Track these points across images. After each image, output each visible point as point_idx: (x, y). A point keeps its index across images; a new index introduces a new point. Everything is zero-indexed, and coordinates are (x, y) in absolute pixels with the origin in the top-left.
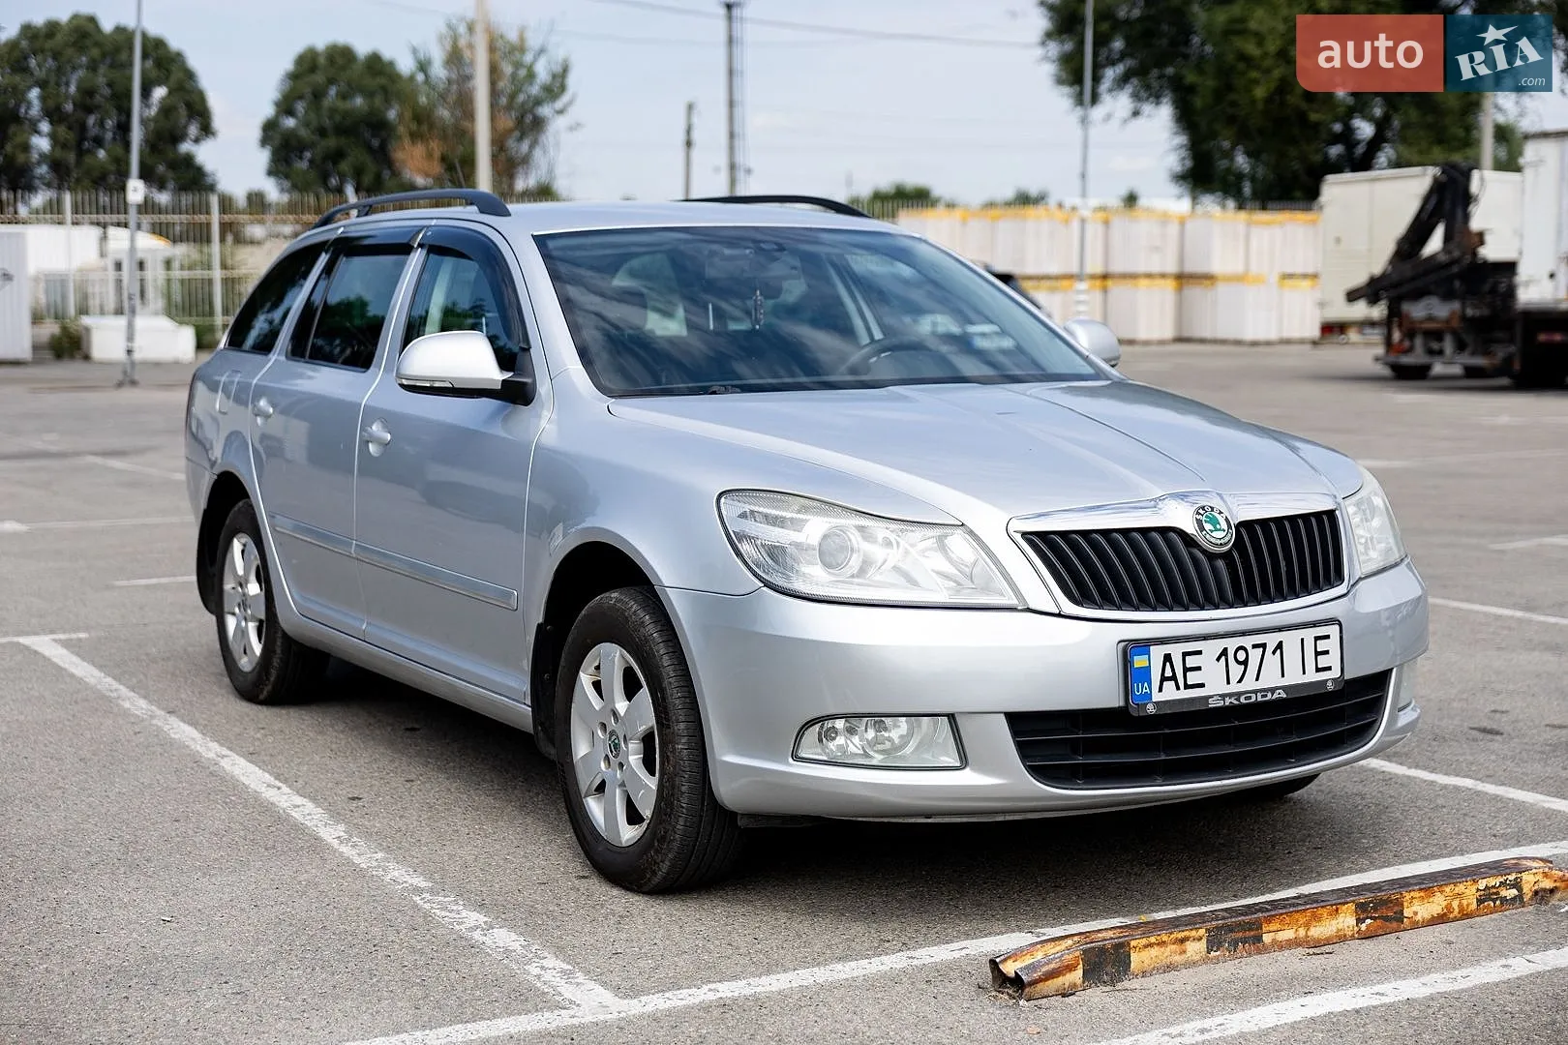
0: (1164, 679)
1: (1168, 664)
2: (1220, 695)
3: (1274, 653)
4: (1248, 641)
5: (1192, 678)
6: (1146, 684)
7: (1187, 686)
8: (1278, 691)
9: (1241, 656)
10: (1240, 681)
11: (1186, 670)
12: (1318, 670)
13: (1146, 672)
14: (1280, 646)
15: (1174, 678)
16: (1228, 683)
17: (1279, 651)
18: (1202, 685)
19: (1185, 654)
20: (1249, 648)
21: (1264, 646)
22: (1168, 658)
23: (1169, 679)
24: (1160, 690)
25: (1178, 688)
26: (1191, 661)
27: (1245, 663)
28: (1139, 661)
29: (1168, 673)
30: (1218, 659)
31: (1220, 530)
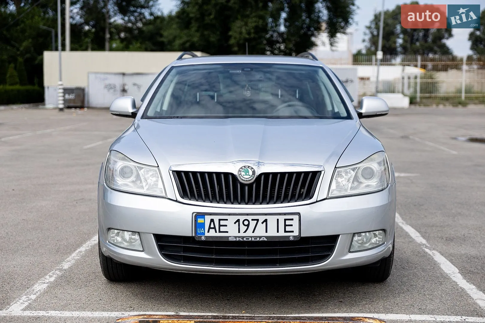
0: (210, 228)
1: (212, 223)
2: (234, 237)
3: (262, 223)
4: (250, 218)
5: (222, 229)
6: (202, 229)
7: (220, 232)
8: (263, 238)
9: (246, 223)
10: (245, 232)
11: (220, 226)
12: (285, 231)
13: (203, 225)
14: (266, 221)
15: (214, 228)
16: (239, 232)
17: (265, 223)
18: (227, 232)
19: (220, 220)
20: (250, 220)
21: (258, 220)
22: (212, 220)
23: (212, 228)
24: (208, 232)
25: (216, 232)
26: (222, 223)
27: (248, 226)
28: (200, 220)
29: (212, 226)
30: (235, 223)
31: (248, 175)
